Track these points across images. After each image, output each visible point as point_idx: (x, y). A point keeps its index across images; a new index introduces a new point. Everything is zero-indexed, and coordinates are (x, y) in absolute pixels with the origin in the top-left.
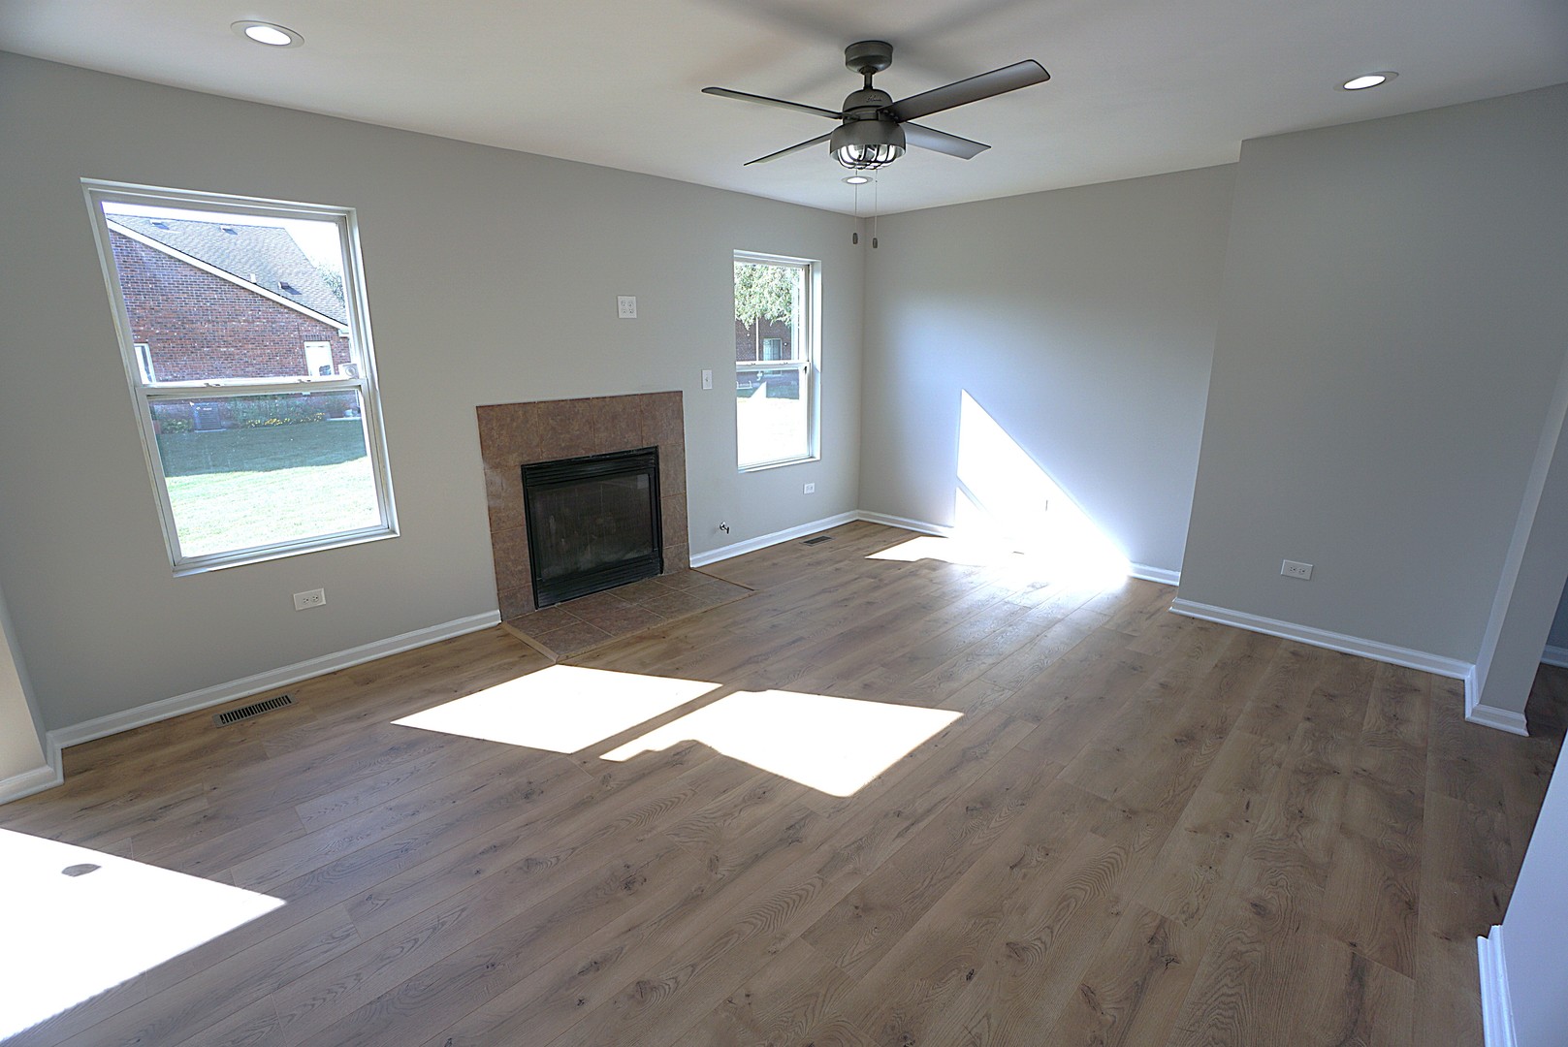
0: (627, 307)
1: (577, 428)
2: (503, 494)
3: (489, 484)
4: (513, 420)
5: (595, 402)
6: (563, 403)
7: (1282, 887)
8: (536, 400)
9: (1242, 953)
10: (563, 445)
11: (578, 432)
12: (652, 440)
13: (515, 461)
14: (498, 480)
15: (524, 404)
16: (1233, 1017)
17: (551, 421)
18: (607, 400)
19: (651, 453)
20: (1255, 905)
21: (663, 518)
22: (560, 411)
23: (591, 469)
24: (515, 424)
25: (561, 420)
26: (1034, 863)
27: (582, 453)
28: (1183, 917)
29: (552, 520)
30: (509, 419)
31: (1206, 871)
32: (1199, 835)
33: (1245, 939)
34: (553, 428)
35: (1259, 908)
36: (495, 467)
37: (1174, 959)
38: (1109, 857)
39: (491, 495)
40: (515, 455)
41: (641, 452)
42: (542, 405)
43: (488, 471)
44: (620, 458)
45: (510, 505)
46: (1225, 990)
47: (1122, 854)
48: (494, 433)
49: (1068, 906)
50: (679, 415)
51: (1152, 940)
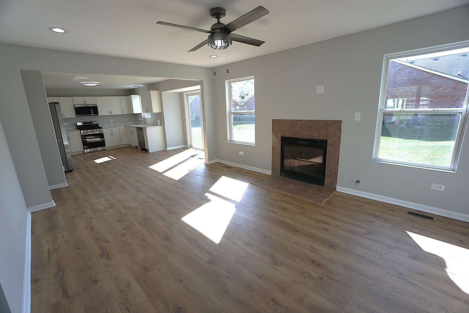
0: (320, 89)
1: (297, 129)
2: (276, 143)
3: (273, 139)
4: (280, 124)
5: (304, 121)
6: (294, 121)
7: (95, 293)
8: (287, 119)
9: (91, 270)
10: (293, 133)
11: (298, 130)
12: (325, 137)
13: (279, 135)
14: (275, 139)
15: (284, 120)
16: (84, 260)
17: (290, 126)
18: (309, 121)
19: (325, 142)
20: (97, 281)
21: (326, 167)
22: (293, 123)
23: (301, 142)
24: (280, 125)
25: (293, 126)
26: (142, 243)
27: (298, 137)
28: (108, 264)
29: (288, 154)
30: (279, 124)
31: (114, 277)
32: (127, 283)
33: (93, 273)
34: (290, 128)
35: (96, 282)
36: (275, 135)
37: (102, 256)
38: (134, 257)
39: (273, 142)
40: (280, 133)
41: (320, 141)
42: (288, 121)
43: (273, 136)
44: (311, 141)
45: (277, 146)
46: (89, 262)
47: (133, 260)
48: (275, 127)
49: (127, 245)
50: (340, 130)
51: (108, 255)
